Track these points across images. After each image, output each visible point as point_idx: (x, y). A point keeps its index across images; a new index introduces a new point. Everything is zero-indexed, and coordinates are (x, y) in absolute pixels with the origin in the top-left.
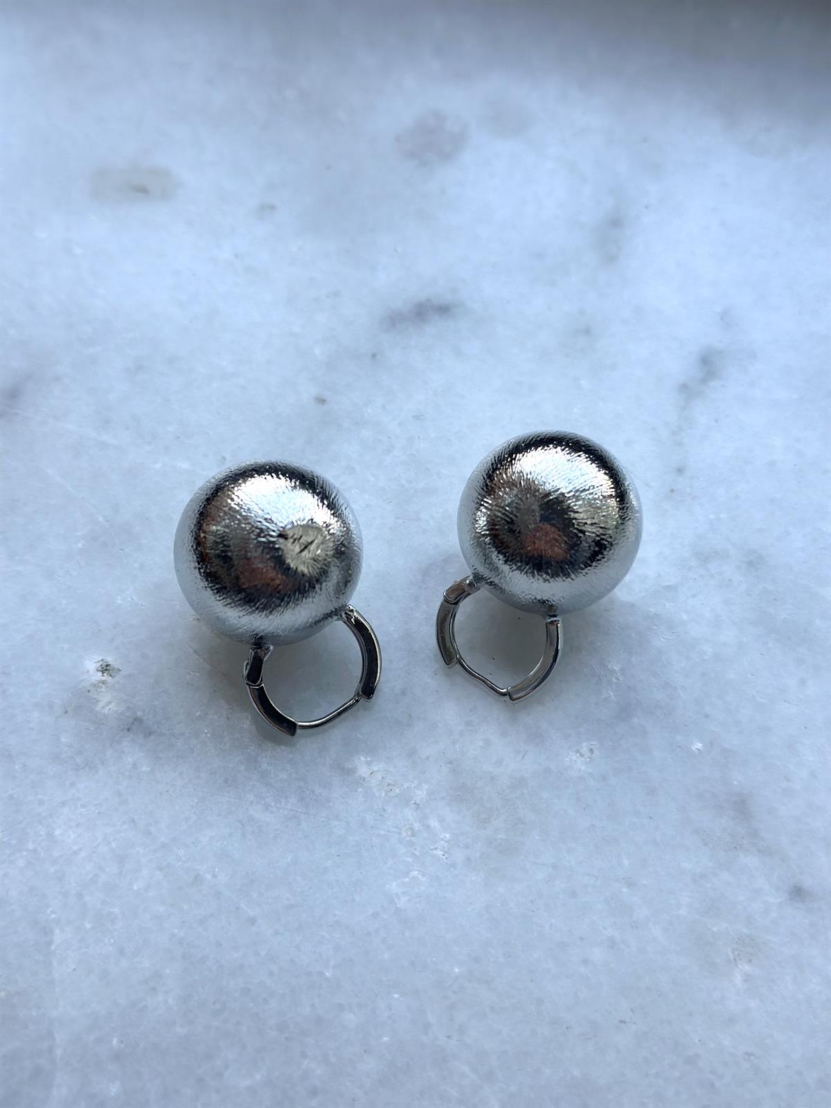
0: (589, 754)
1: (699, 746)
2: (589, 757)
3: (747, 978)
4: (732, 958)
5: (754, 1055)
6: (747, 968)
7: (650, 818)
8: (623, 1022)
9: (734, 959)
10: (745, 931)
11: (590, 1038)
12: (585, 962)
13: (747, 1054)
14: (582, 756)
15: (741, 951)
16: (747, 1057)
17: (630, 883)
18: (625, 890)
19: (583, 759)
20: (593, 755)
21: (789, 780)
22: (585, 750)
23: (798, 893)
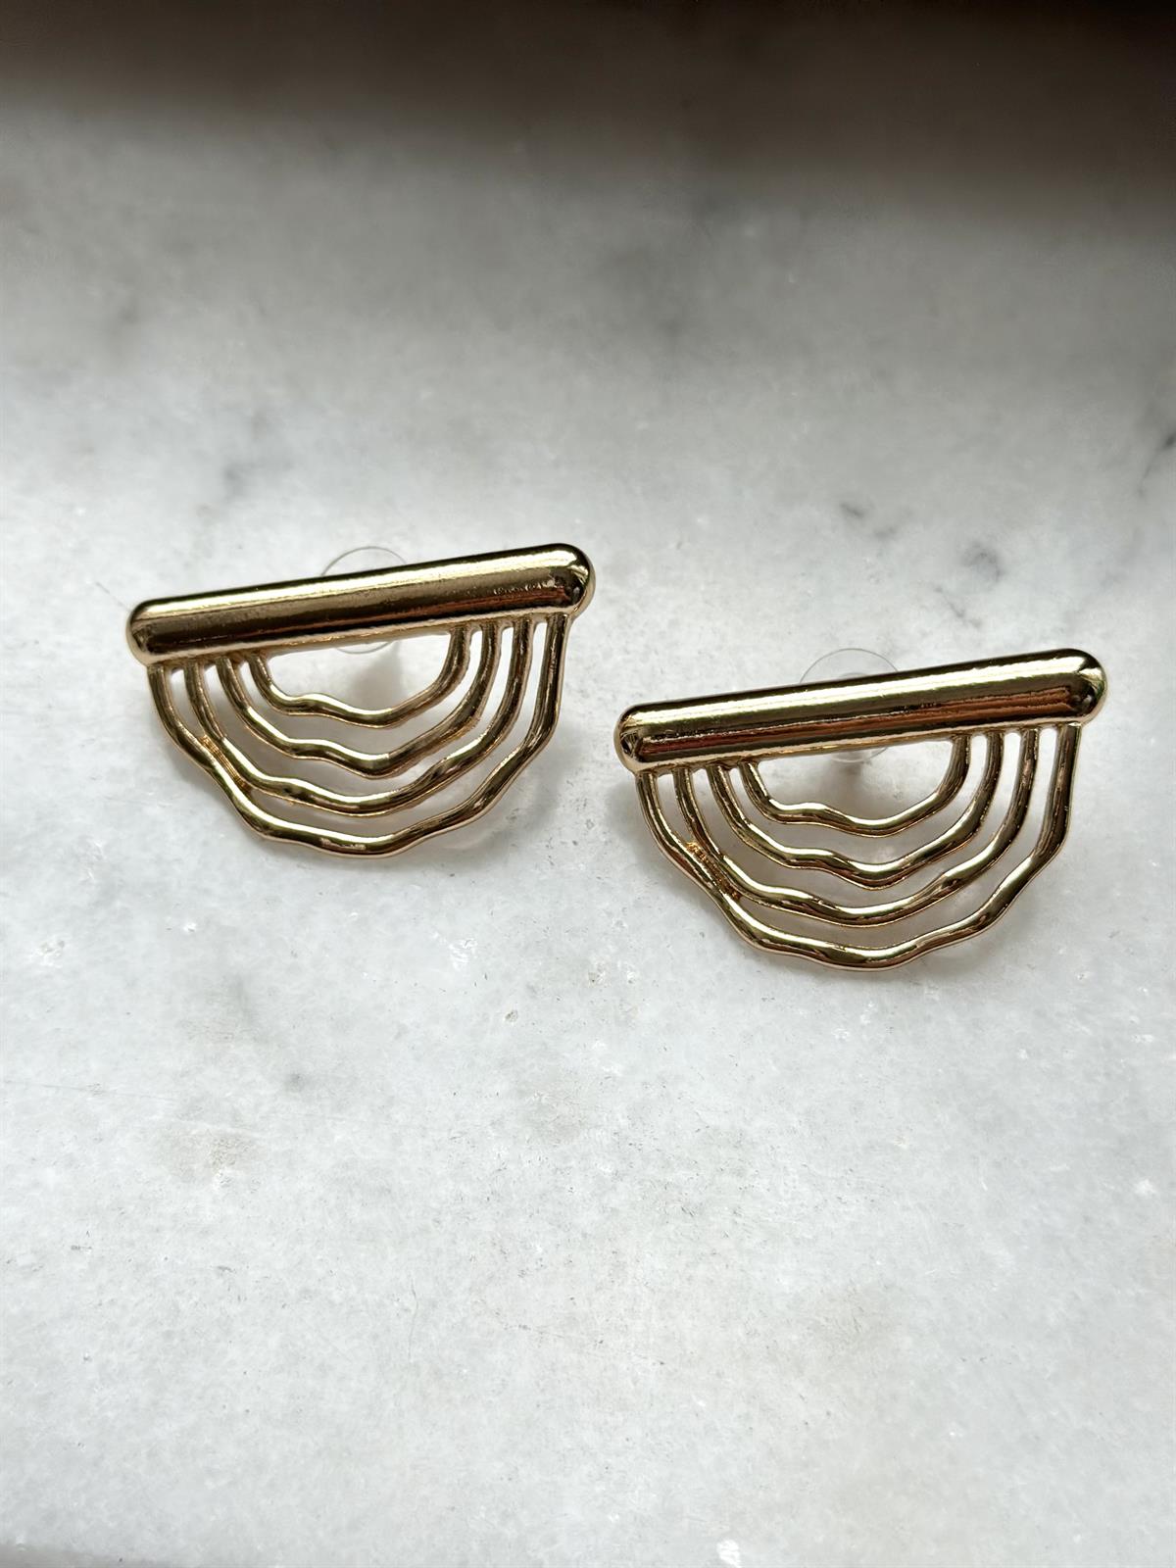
0: (59, 948)
1: (193, 926)
2: (58, 952)
3: (228, 1183)
4: (211, 1162)
5: (229, 1270)
6: (228, 1171)
7: (128, 1014)
8: (75, 1248)
9: (214, 1163)
10: (229, 1130)
11: (35, 1270)
12: (36, 1185)
13: (220, 1268)
14: (50, 950)
15: (223, 1153)
16: (221, 1271)
17: (97, 1091)
18: (90, 1099)
19: (50, 954)
20: (65, 948)
21: (296, 956)
22: (53, 944)
23: (296, 1081)
